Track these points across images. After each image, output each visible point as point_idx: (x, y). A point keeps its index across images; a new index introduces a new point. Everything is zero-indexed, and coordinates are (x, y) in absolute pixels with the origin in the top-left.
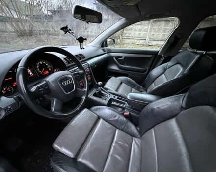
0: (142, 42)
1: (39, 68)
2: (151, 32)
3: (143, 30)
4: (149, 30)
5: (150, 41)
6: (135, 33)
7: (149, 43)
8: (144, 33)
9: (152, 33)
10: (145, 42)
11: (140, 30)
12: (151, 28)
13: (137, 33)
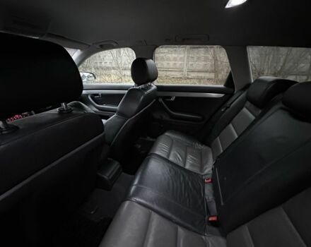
0: (178, 75)
2: (188, 62)
3: (178, 59)
4: (186, 60)
5: (189, 73)
6: (168, 64)
7: (188, 75)
8: (180, 62)
9: (190, 63)
10: (182, 74)
11: (175, 59)
12: (188, 57)
13: (171, 63)
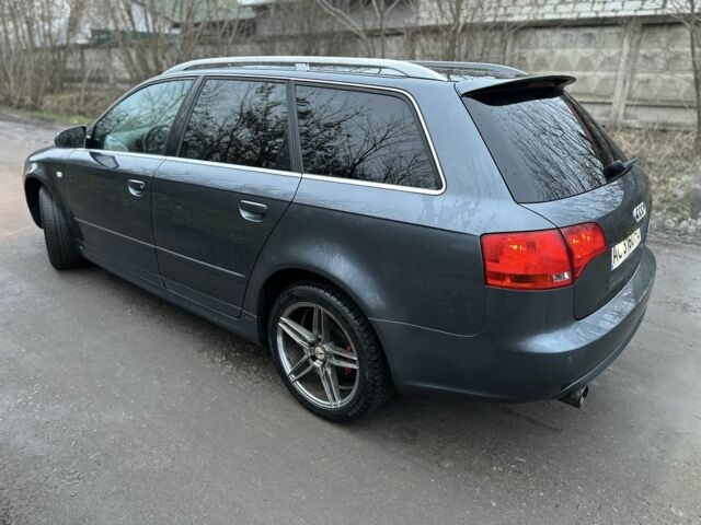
2: (633, 71)
3: (596, 63)
4: (622, 66)
5: (631, 111)
7: (626, 116)
8: (602, 74)
9: (640, 76)
10: (607, 114)
12: (632, 57)
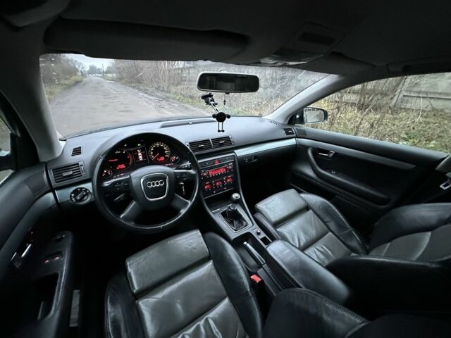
1: (153, 151)
